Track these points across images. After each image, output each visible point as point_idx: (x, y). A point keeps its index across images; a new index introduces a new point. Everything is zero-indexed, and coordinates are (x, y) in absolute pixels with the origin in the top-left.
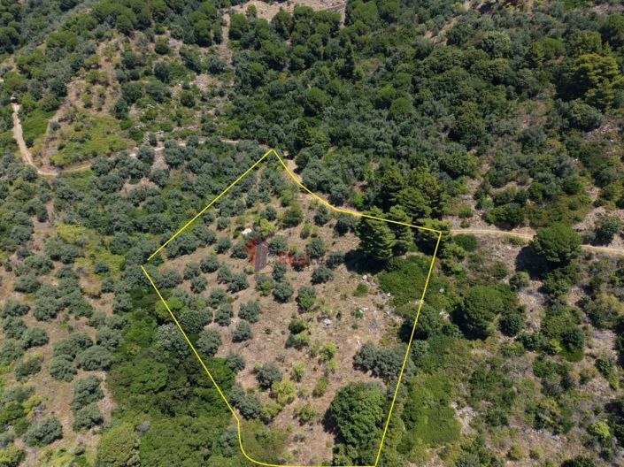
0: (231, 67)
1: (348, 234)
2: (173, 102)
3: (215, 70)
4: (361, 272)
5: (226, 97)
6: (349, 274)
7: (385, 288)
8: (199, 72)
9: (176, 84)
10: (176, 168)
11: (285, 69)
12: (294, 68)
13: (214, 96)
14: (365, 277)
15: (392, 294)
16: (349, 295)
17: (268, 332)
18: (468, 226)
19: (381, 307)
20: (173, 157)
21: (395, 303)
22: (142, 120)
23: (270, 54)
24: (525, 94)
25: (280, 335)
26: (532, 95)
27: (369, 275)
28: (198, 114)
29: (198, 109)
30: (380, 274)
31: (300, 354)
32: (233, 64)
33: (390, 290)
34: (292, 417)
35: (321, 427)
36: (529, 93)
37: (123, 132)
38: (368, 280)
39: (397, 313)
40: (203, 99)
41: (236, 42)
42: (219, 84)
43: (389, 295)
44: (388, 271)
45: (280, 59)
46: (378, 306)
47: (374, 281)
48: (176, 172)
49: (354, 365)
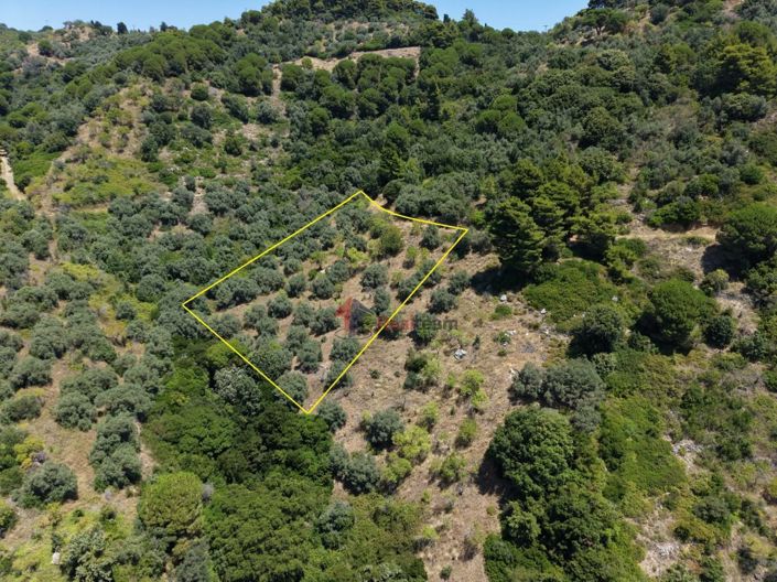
0: (285, 118)
1: (470, 255)
2: (215, 149)
3: (265, 119)
4: (496, 292)
5: (281, 147)
6: (481, 299)
7: (535, 304)
8: (246, 122)
9: (218, 131)
10: (222, 216)
11: (353, 117)
12: (364, 113)
13: (265, 145)
14: (504, 297)
15: (548, 309)
16: (486, 321)
17: (375, 375)
18: (628, 233)
19: (535, 327)
20: (218, 201)
21: (555, 319)
22: (176, 162)
23: (334, 99)
24: (661, 99)
25: (393, 379)
26: (671, 100)
27: (510, 294)
28: (247, 163)
29: (246, 158)
30: (527, 289)
31: (427, 397)
32: (287, 115)
33: (544, 304)
34: (426, 481)
35: (475, 489)
36: (667, 99)
37: (150, 175)
38: (509, 300)
39: (560, 331)
40: (252, 148)
41: (290, 93)
42: (271, 135)
43: (544, 311)
44: (538, 283)
45: (347, 104)
46: (530, 326)
47: (518, 300)
48: (222, 220)
49: (511, 399)
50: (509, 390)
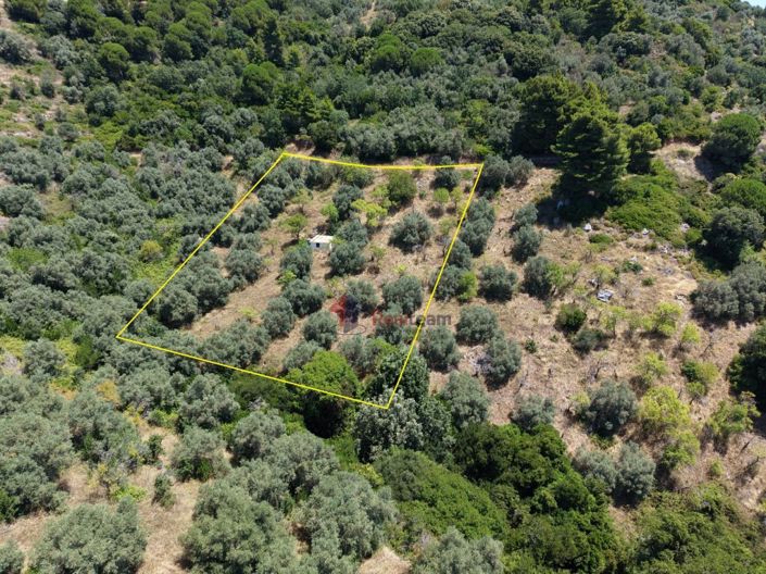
1: (504, 190)
4: (574, 223)
6: (560, 233)
7: (630, 226)
10: (43, 191)
14: (588, 226)
15: (649, 228)
16: (593, 254)
19: (652, 249)
25: (553, 344)
27: (594, 221)
29: (14, 110)
30: (609, 212)
33: (644, 225)
38: (595, 228)
42: (35, 79)
43: (645, 231)
44: (620, 204)
45: (146, 43)
46: (646, 249)
47: (606, 225)
48: (48, 198)
49: (704, 326)
50: (693, 317)
